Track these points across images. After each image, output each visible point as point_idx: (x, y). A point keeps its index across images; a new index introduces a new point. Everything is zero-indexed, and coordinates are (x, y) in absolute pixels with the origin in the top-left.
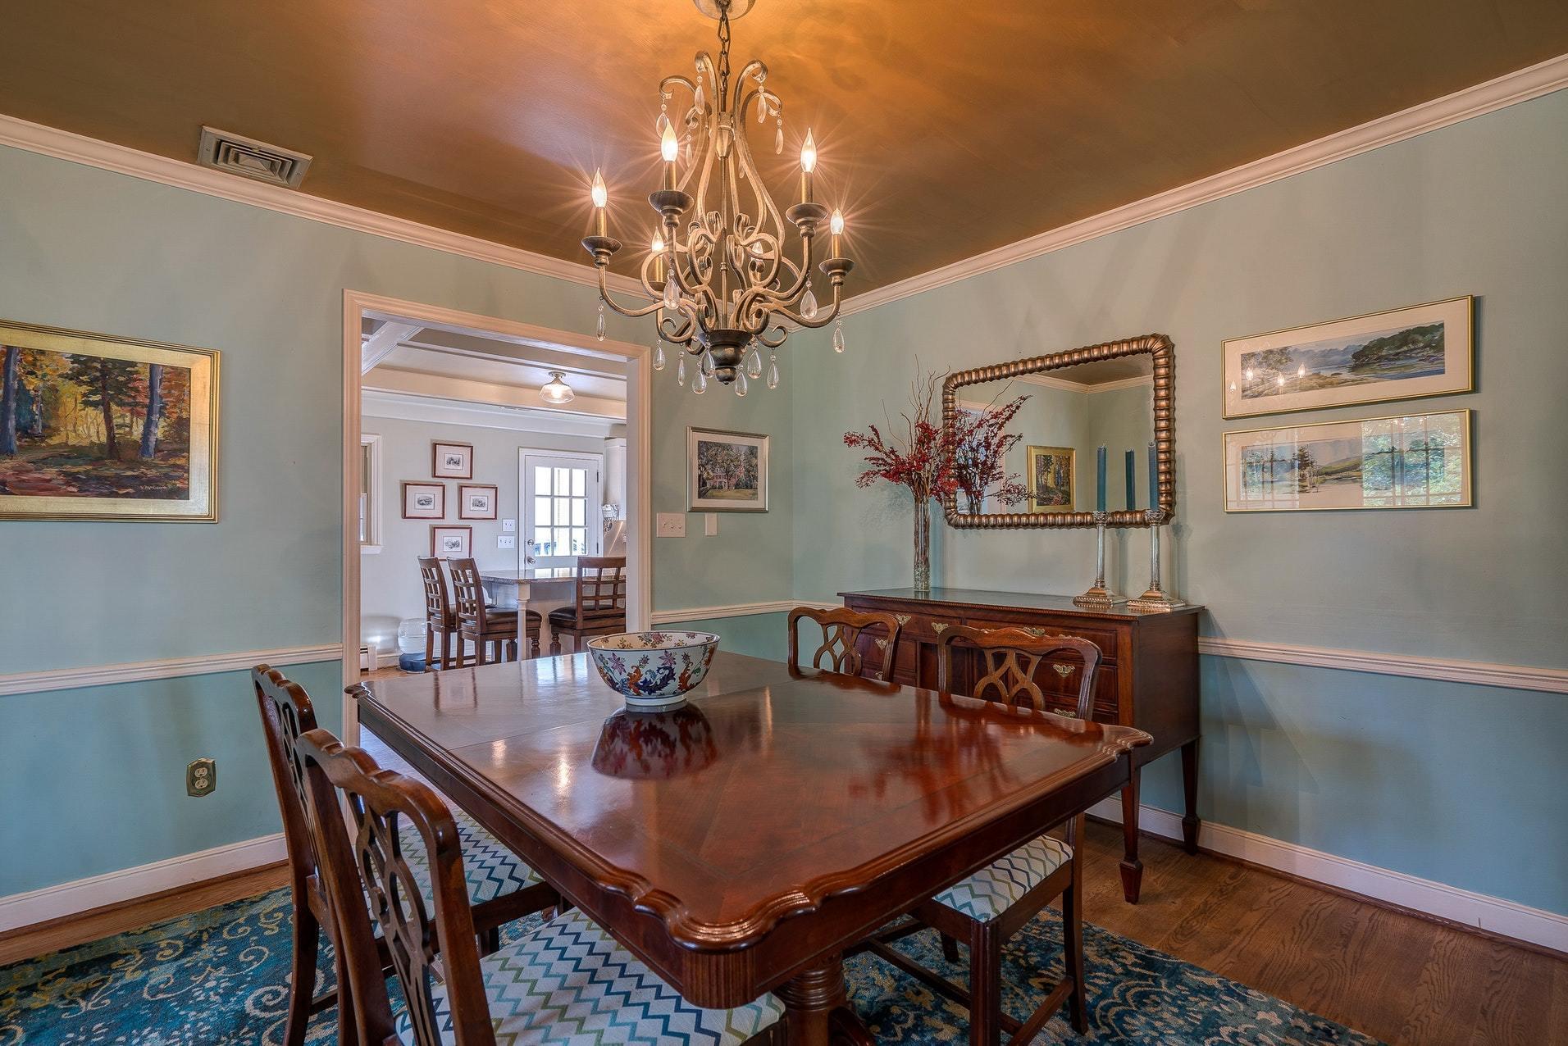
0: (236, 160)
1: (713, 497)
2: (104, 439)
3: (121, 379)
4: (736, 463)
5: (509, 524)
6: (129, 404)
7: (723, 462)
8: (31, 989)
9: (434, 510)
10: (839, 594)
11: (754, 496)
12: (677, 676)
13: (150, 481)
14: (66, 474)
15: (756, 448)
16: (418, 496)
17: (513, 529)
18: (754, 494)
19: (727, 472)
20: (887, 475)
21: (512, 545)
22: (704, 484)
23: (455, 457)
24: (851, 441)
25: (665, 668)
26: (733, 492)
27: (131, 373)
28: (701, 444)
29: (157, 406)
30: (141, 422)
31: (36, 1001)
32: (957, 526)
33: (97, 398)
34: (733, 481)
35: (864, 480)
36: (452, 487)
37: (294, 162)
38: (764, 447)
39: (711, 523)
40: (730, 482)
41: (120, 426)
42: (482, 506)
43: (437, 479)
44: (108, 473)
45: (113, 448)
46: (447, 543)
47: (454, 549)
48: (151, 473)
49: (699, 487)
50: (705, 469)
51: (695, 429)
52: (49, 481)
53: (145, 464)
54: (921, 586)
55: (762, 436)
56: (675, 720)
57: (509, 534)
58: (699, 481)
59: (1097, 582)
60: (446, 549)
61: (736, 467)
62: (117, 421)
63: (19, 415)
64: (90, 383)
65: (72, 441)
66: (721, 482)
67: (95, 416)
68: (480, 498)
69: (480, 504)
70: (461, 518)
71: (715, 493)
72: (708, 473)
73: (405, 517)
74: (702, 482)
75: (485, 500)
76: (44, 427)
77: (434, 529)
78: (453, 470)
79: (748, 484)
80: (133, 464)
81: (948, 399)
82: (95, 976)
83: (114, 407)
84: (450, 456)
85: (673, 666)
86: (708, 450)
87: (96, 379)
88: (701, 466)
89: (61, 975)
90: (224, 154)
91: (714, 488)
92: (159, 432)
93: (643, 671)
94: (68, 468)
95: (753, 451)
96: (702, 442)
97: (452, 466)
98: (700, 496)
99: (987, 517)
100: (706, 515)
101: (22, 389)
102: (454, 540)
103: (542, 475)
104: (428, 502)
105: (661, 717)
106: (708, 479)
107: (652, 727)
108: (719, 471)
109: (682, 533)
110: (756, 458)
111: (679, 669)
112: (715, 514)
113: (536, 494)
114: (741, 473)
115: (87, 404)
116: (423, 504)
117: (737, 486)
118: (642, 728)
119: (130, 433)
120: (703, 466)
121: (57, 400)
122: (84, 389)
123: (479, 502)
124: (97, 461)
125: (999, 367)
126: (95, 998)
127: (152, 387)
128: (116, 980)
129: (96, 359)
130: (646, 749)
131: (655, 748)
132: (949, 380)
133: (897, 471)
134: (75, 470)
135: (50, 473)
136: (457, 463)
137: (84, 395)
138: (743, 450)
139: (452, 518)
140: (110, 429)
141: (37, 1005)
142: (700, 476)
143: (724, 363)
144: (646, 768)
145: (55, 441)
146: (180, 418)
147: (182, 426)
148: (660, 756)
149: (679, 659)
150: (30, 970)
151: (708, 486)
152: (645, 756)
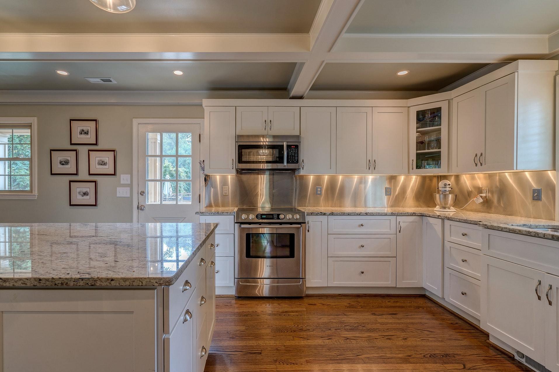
5: (124, 178)
9: (70, 168)
23: (85, 129)
46: (79, 193)
60: (79, 197)
68: (103, 159)
69: (103, 163)
75: (106, 160)
78: (84, 139)
97: (83, 136)
102: (84, 190)
103: (154, 138)
104: (66, 162)
116: (63, 164)
123: (103, 162)
136: (87, 133)
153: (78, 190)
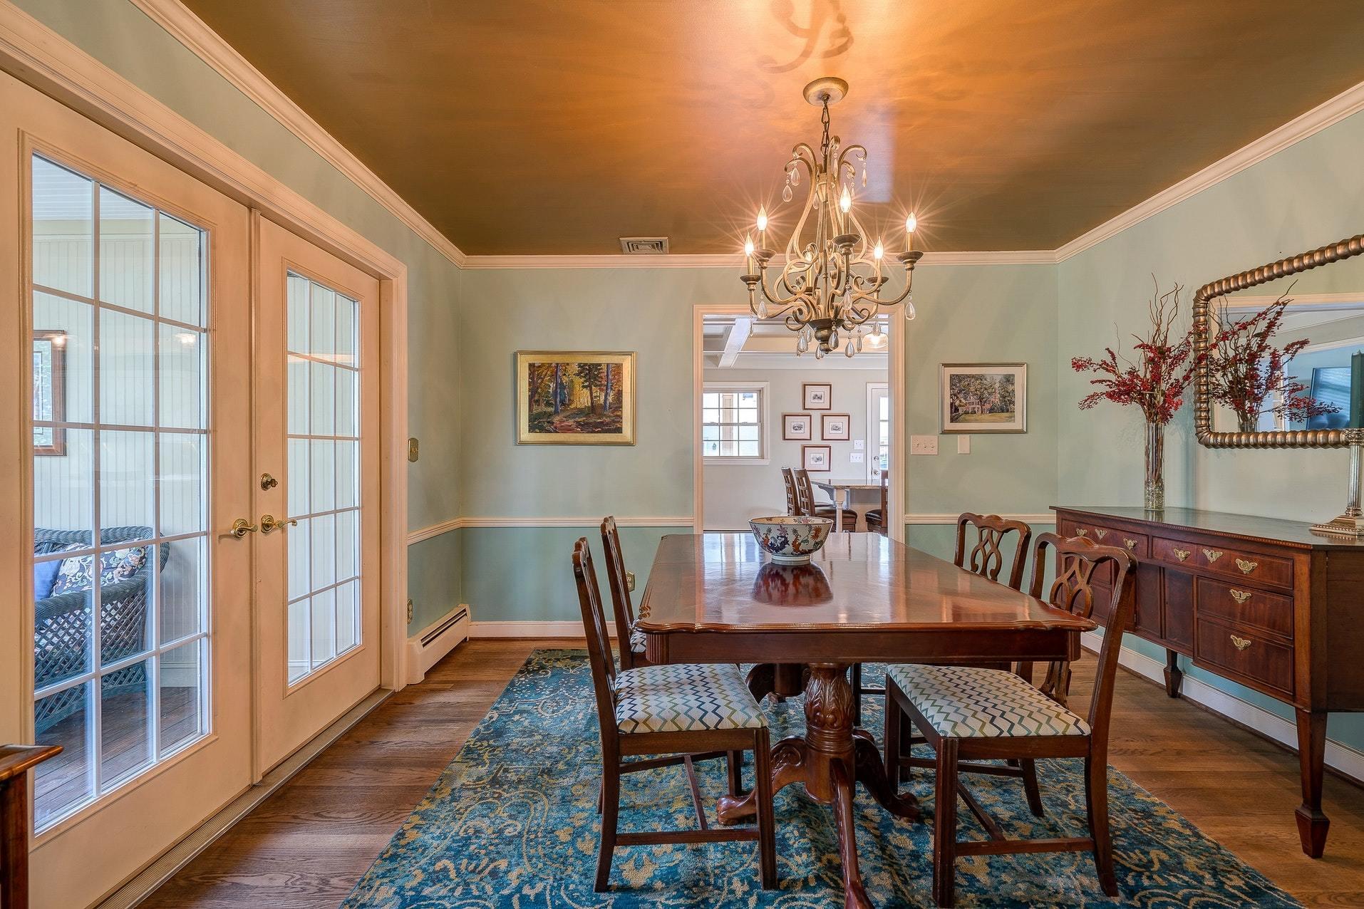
0: (638, 248)
1: (965, 421)
2: (590, 404)
3: (596, 373)
4: (990, 390)
5: (858, 444)
6: (599, 385)
7: (976, 391)
8: (558, 660)
10: (1051, 508)
11: (1011, 419)
12: (790, 543)
13: (607, 424)
14: (577, 422)
15: (1013, 375)
16: (793, 424)
17: (862, 447)
18: (1011, 417)
19: (981, 399)
20: (1110, 396)
21: (862, 460)
22: (957, 410)
23: (819, 394)
24: (1078, 365)
25: (782, 537)
26: (987, 416)
27: (600, 369)
28: (952, 377)
29: (610, 385)
30: (603, 394)
31: (558, 665)
32: (1208, 445)
33: (586, 384)
34: (987, 406)
35: (1088, 402)
36: (816, 416)
37: (661, 243)
38: (1020, 374)
39: (963, 443)
40: (983, 407)
41: (595, 397)
42: (839, 429)
43: (806, 412)
44: (591, 421)
45: (593, 409)
47: (818, 463)
48: (608, 420)
49: (951, 413)
50: (957, 398)
51: (946, 365)
52: (570, 426)
53: (605, 415)
54: (1152, 505)
55: (1021, 365)
56: (792, 571)
57: (859, 451)
58: (951, 408)
59: (1349, 510)
60: (813, 462)
61: (990, 394)
62: (594, 394)
63: (561, 395)
64: (584, 377)
65: (578, 407)
66: (974, 408)
67: (586, 392)
68: (837, 424)
69: (836, 428)
70: (823, 439)
71: (967, 417)
72: (960, 401)
73: (785, 439)
74: (954, 409)
75: (840, 425)
76: (569, 400)
77: (804, 447)
79: (1006, 406)
80: (601, 416)
81: (1199, 313)
82: (578, 662)
83: (593, 388)
84: (815, 393)
85: (786, 536)
86: (960, 381)
87: (587, 374)
88: (954, 395)
89: (568, 658)
90: (634, 247)
91: (966, 413)
92: (610, 399)
93: (770, 537)
94: (577, 419)
95: (1009, 379)
96: (954, 375)
97: (816, 401)
98: (953, 420)
99: (1266, 434)
100: (959, 436)
101: (562, 383)
102: (818, 456)
104: (800, 427)
105: (784, 568)
106: (960, 406)
107: (777, 574)
108: (972, 399)
109: (935, 451)
110: (1013, 384)
111: (791, 538)
112: (968, 436)
113: (881, 419)
114: (996, 399)
115: (584, 387)
117: (991, 411)
118: (772, 573)
119: (599, 400)
120: (955, 395)
121: (573, 386)
122: (583, 380)
124: (587, 415)
125: (1252, 273)
126: (575, 670)
127: (607, 376)
128: (584, 666)
129: (586, 364)
130: (772, 585)
131: (776, 586)
132: (1199, 293)
133: (1124, 391)
134: (579, 420)
135: (571, 422)
136: (820, 398)
137: (583, 383)
138: (998, 379)
139: (816, 440)
140: (592, 399)
141: (557, 666)
142: (952, 404)
143: (825, 340)
144: (770, 596)
145: (572, 406)
146: (619, 390)
147: (619, 394)
148: (778, 590)
149: (790, 532)
150: (560, 652)
151: (960, 412)
152: (770, 588)
153: (812, 456)
